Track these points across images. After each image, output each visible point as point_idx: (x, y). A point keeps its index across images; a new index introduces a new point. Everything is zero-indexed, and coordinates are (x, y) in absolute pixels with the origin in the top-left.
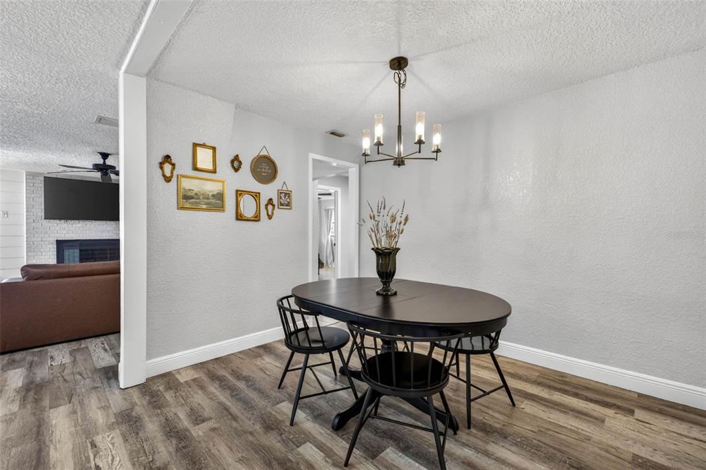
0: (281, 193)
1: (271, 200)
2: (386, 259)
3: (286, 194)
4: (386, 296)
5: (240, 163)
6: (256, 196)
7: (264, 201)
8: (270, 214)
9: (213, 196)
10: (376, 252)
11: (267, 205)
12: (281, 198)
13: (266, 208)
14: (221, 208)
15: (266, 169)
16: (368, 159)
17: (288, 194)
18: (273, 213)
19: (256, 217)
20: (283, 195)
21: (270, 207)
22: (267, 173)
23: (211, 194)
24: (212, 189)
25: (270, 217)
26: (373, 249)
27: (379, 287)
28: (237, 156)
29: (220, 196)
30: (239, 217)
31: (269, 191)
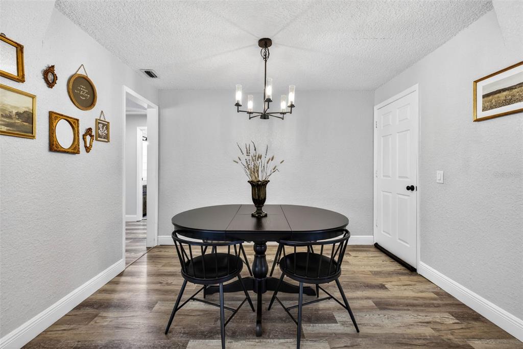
0: (99, 123)
1: (90, 129)
2: (259, 189)
3: (104, 125)
4: (259, 217)
5: (55, 78)
6: (74, 123)
7: (82, 131)
8: (88, 145)
9: (17, 114)
10: (251, 184)
11: (84, 136)
12: (99, 129)
13: (84, 139)
14: (29, 133)
15: (84, 91)
16: (240, 108)
17: (106, 126)
18: (91, 145)
19: (75, 149)
20: (101, 126)
21: (88, 138)
22: (86, 97)
23: (14, 112)
24: (18, 105)
25: (88, 149)
26: (249, 182)
27: (254, 210)
28: (53, 67)
29: (28, 117)
30: (54, 147)
31: (87, 119)
